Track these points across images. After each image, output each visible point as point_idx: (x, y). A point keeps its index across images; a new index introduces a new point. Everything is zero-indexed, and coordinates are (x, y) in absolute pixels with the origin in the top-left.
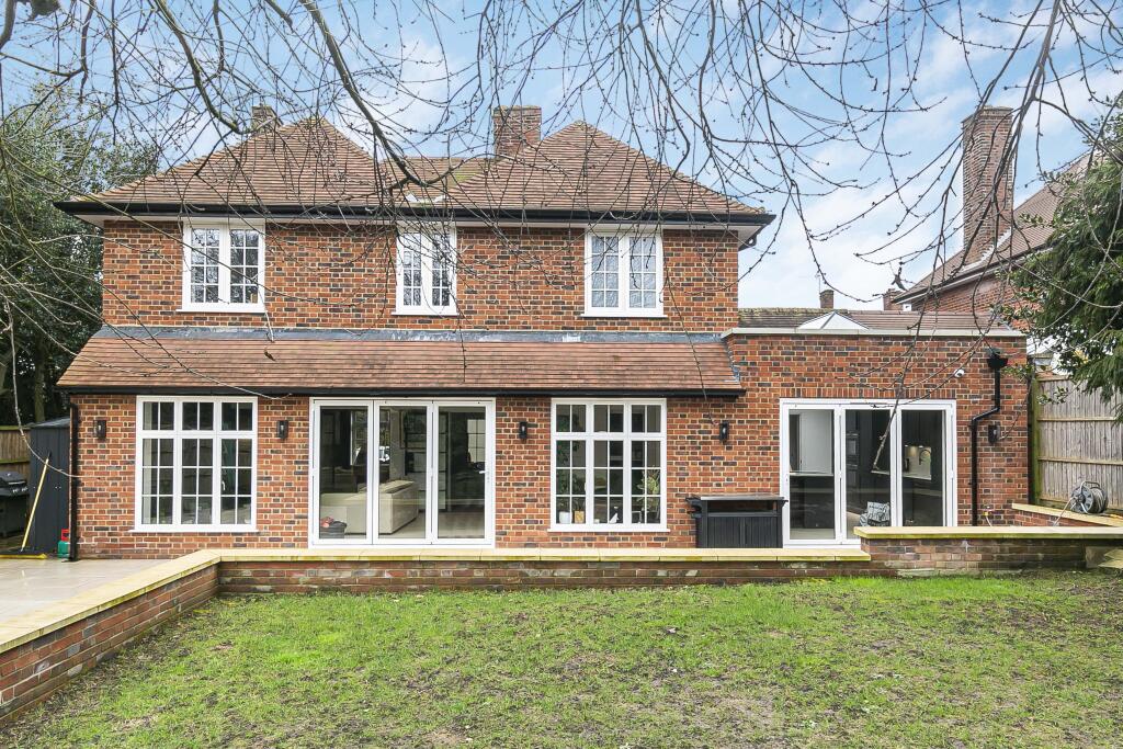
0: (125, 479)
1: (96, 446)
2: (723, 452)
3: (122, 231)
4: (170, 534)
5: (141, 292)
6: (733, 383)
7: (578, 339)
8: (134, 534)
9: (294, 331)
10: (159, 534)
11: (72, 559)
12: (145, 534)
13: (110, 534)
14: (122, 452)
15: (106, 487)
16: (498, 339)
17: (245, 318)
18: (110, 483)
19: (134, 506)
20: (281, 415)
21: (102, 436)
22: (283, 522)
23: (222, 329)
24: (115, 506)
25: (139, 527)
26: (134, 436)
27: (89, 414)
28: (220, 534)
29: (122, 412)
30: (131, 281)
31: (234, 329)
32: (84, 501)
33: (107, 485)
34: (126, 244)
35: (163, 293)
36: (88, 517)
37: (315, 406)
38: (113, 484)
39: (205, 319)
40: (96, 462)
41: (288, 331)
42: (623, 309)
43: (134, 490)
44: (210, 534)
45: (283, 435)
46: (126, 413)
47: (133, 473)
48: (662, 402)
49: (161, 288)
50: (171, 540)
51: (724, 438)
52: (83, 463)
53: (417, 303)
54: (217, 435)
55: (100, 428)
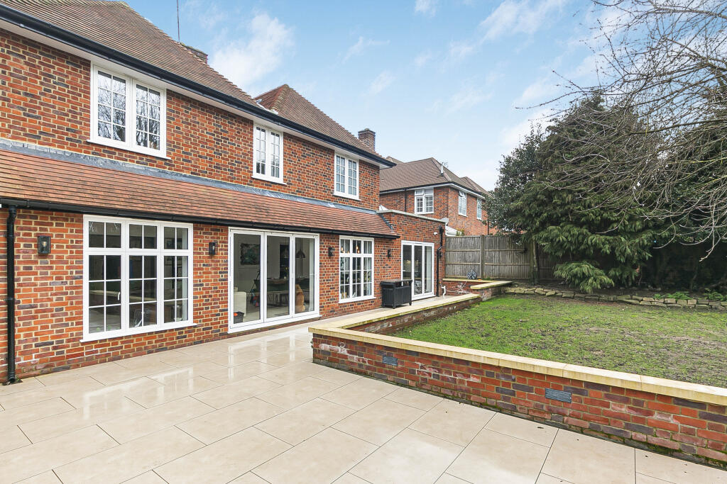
0: (72, 293)
1: (36, 262)
2: (388, 263)
3: (17, 45)
4: (121, 338)
5: (43, 114)
6: (393, 233)
8: (83, 344)
9: (190, 177)
10: (110, 339)
11: (13, 381)
12: (96, 341)
13: (55, 348)
14: (68, 268)
15: (49, 303)
17: (152, 160)
18: (54, 298)
19: (81, 318)
20: (209, 238)
21: (43, 253)
22: (212, 316)
23: (130, 165)
24: (62, 320)
25: (88, 336)
26: (82, 252)
27: (26, 232)
28: (165, 331)
29: (67, 230)
30: (29, 99)
31: (140, 167)
32: (20, 319)
33: (50, 300)
34: (22, 60)
35: (69, 120)
36: (26, 335)
37: (232, 232)
38: (57, 300)
39: (115, 154)
40: (36, 279)
41: (185, 176)
42: (346, 195)
43: (82, 303)
44: (157, 332)
45: (212, 253)
46: (72, 231)
47: (81, 287)
48: (372, 240)
49: (67, 115)
50: (122, 343)
51: (389, 256)
52: (19, 280)
53: (263, 173)
54: (160, 252)
55: (45, 244)
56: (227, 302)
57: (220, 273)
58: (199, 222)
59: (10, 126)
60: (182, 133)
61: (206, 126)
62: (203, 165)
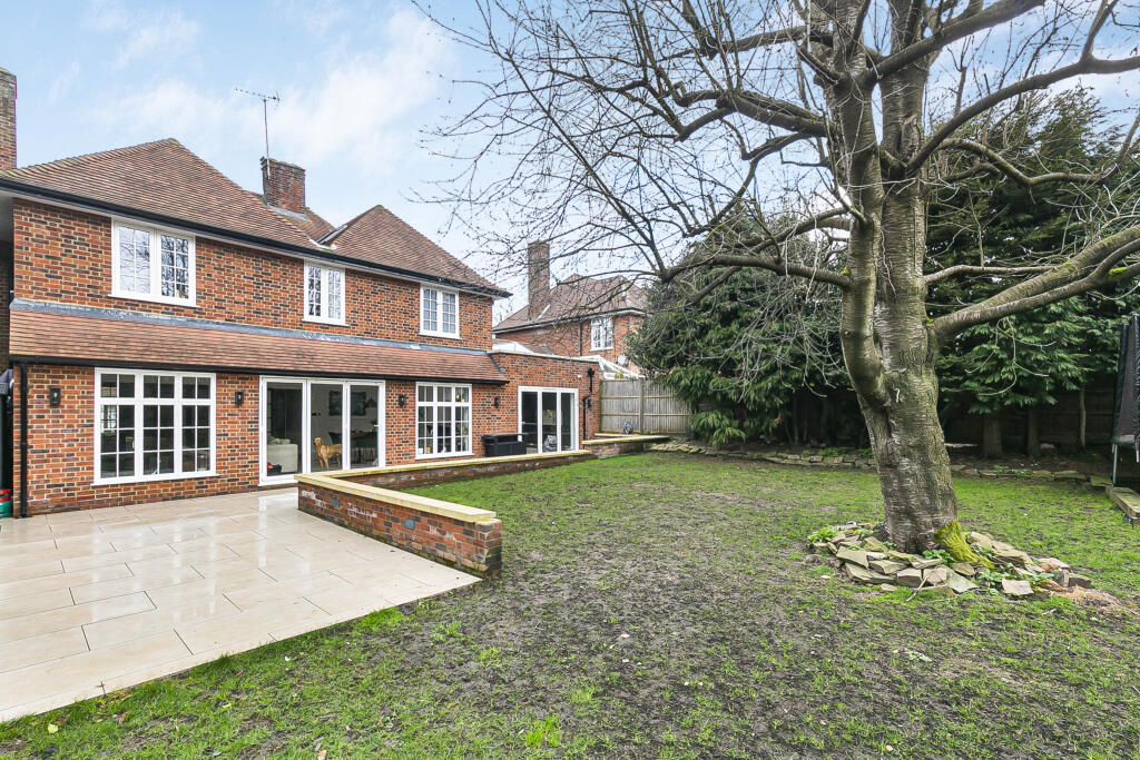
0: (83, 440)
1: (48, 412)
2: (496, 413)
3: (38, 212)
4: (134, 484)
5: (64, 274)
6: (502, 377)
7: (418, 348)
8: (94, 487)
9: (223, 324)
10: (122, 485)
11: (24, 516)
12: (107, 486)
13: (65, 490)
14: (79, 417)
15: (60, 449)
16: (374, 343)
17: (178, 309)
18: (66, 444)
19: (93, 463)
20: (236, 388)
21: (55, 403)
22: (240, 467)
23: (154, 316)
24: (72, 464)
25: (98, 480)
26: (93, 402)
27: (39, 385)
28: (183, 480)
29: (78, 383)
30: (50, 261)
31: (167, 317)
32: (33, 462)
33: (61, 446)
34: (44, 226)
35: (90, 277)
36: (39, 477)
37: (263, 382)
38: (69, 445)
39: (137, 305)
40: (48, 427)
41: (218, 323)
42: (440, 333)
43: (93, 449)
44: (173, 481)
45: (239, 403)
46: (83, 383)
47: (92, 435)
48: (469, 386)
49: (88, 273)
50: (135, 489)
51: (496, 405)
52: (31, 427)
53: (318, 314)
54: (178, 402)
55: (56, 395)
56: (258, 454)
57: (249, 422)
58: (223, 372)
59: (33, 288)
60: (213, 280)
61: (244, 268)
62: (239, 311)
